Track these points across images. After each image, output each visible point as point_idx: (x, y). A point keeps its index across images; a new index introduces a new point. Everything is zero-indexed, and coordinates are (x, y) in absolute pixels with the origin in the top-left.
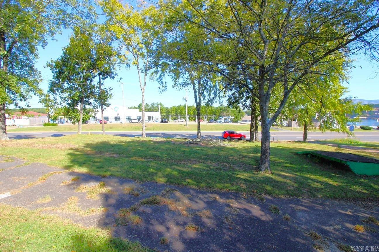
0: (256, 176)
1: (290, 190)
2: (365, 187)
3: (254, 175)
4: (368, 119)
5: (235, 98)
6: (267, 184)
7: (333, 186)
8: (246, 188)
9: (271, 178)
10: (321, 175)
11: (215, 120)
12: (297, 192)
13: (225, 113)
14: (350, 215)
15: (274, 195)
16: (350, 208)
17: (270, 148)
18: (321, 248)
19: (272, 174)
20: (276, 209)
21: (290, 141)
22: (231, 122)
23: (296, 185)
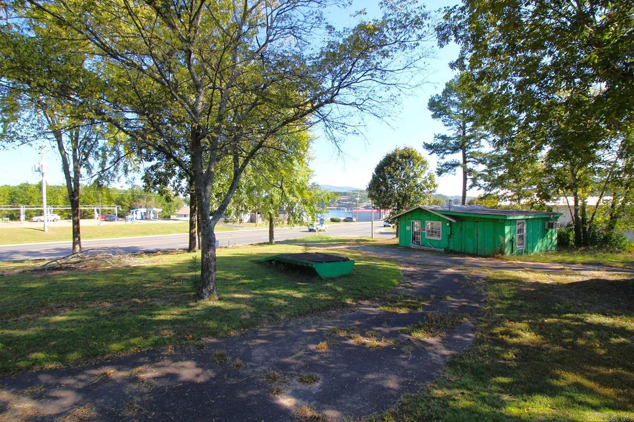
0: (194, 310)
1: (245, 320)
2: (331, 293)
3: (189, 309)
4: (337, 209)
5: (159, 174)
6: (211, 319)
7: (298, 299)
8: (174, 336)
9: (219, 308)
10: (286, 288)
11: (121, 216)
12: (254, 320)
13: (143, 202)
14: (314, 332)
15: (221, 334)
16: (315, 323)
17: (215, 259)
18: (279, 391)
19: (220, 299)
20: (222, 356)
21: (252, 245)
22: (155, 218)
23: (253, 310)
